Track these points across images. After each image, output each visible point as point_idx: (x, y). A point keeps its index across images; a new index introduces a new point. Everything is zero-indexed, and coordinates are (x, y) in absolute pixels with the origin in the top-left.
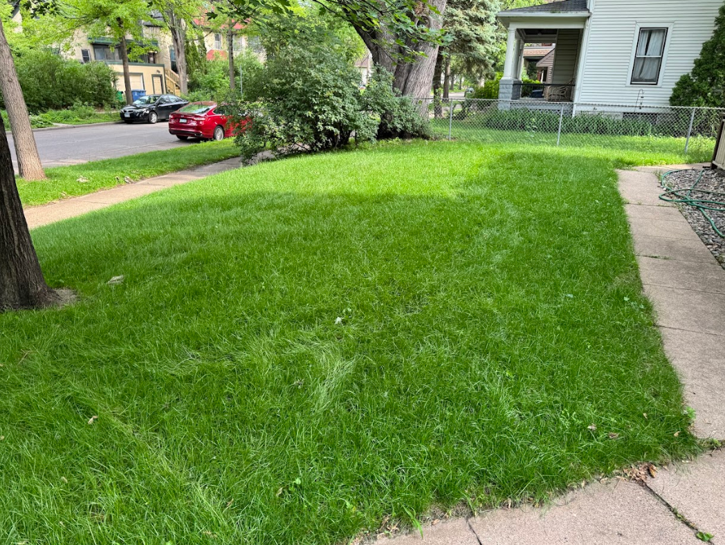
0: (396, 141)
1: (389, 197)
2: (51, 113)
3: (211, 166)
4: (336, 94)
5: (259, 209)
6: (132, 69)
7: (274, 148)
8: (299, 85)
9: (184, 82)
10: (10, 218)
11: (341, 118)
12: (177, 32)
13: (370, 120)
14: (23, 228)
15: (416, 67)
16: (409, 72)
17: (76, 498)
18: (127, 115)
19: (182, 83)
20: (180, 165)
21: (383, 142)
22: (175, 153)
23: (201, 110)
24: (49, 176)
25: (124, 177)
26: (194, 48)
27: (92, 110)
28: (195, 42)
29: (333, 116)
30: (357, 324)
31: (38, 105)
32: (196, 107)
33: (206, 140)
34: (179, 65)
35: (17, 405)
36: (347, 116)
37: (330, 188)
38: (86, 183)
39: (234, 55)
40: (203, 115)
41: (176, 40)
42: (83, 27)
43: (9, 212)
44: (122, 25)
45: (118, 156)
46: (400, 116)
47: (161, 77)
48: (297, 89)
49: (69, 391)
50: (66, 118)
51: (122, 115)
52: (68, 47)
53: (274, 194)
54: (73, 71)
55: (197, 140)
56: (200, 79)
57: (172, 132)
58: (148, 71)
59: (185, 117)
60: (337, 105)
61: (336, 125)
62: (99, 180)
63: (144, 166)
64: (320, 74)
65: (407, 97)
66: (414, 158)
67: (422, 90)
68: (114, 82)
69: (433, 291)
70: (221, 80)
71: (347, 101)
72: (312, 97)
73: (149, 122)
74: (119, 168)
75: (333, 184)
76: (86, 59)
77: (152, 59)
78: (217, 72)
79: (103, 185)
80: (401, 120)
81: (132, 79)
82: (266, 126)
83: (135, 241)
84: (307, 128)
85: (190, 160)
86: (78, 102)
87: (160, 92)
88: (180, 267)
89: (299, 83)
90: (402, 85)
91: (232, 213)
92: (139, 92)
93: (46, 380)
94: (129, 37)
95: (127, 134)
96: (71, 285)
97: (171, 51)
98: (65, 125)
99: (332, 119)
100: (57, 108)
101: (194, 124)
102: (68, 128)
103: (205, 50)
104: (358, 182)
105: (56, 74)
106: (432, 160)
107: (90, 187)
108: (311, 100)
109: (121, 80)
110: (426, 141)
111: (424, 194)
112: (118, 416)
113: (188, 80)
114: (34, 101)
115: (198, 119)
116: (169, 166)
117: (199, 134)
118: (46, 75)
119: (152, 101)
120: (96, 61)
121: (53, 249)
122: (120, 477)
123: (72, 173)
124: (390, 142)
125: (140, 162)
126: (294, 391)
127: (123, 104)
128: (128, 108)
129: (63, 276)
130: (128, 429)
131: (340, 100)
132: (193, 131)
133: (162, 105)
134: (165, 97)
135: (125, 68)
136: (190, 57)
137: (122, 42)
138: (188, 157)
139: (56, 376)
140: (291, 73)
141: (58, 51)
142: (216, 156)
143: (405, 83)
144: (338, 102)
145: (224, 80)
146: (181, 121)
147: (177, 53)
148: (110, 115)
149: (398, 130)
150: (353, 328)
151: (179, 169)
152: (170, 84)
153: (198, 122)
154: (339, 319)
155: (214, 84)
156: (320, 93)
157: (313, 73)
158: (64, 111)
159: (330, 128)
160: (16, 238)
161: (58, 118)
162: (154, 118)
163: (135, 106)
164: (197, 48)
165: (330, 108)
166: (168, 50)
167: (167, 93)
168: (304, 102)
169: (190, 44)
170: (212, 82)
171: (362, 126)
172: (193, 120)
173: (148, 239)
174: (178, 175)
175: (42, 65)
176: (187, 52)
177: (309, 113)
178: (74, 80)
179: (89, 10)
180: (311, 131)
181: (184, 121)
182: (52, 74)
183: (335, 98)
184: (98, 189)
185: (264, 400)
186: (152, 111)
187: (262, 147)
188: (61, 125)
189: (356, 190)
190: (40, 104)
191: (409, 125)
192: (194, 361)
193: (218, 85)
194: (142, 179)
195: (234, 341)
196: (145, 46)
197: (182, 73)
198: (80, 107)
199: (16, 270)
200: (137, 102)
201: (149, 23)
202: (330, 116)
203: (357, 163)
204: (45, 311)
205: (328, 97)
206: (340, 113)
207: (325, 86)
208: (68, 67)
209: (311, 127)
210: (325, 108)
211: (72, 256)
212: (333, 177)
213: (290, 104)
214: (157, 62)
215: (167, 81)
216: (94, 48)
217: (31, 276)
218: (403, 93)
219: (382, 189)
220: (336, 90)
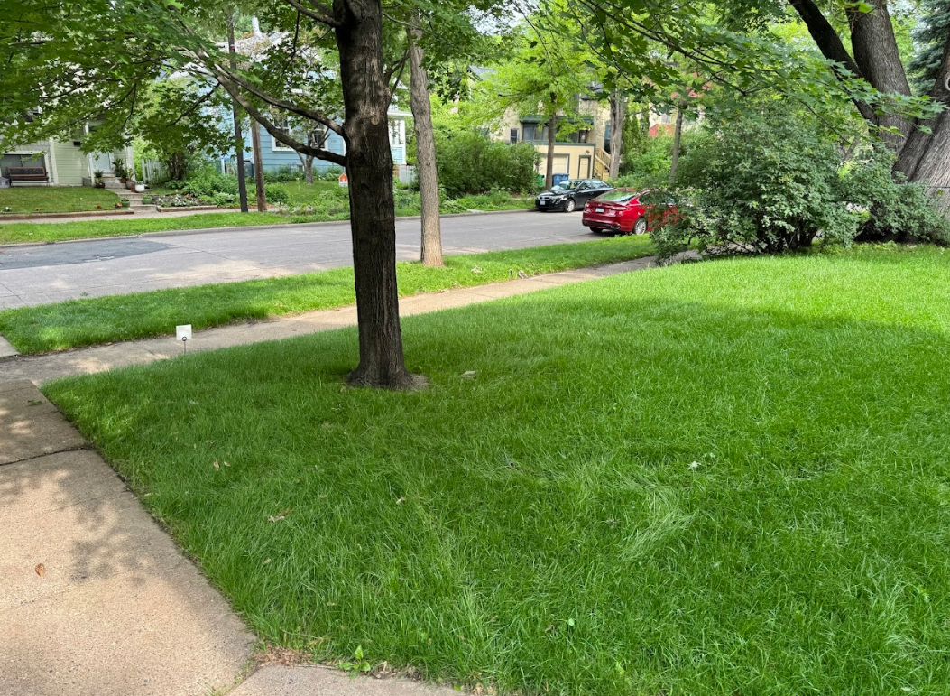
0: (888, 246)
1: (840, 322)
2: (469, 197)
3: (618, 265)
4: (797, 180)
5: (647, 318)
6: (558, 149)
7: (702, 247)
8: (745, 167)
9: (615, 163)
10: (385, 297)
11: (799, 211)
12: (617, 105)
13: (846, 215)
14: (394, 309)
15: (939, 142)
16: (926, 149)
17: (363, 566)
18: (542, 203)
19: (612, 166)
20: (582, 262)
21: (866, 246)
22: (582, 248)
23: (623, 198)
24: (447, 263)
25: (518, 270)
26: (635, 122)
27: (508, 196)
28: (637, 115)
29: (788, 208)
30: (716, 475)
31: (457, 189)
32: (619, 194)
33: (622, 233)
34: (612, 144)
35: (345, 471)
36: (810, 209)
37: (756, 301)
38: (479, 274)
39: (683, 130)
40: (624, 204)
41: (614, 114)
42: (515, 105)
43: (385, 292)
44: (556, 101)
45: (521, 248)
46: (898, 211)
47: (589, 158)
48: (741, 173)
49: (390, 469)
50: (481, 204)
51: (537, 202)
52: (497, 126)
53: (673, 302)
54: (498, 152)
55: (611, 234)
56: (634, 161)
57: (585, 223)
58: (576, 151)
59: (604, 206)
60: (796, 193)
61: (790, 220)
62: (492, 272)
63: (541, 261)
64: (778, 153)
65: (916, 185)
66: (906, 271)
67: (946, 175)
68: (537, 164)
69: (851, 456)
70: (662, 160)
71: (812, 188)
72: (761, 182)
73: (565, 211)
74: (515, 261)
75: (761, 297)
76: (514, 139)
77: (583, 137)
78: (659, 151)
79: (496, 276)
80: (901, 217)
81: (555, 161)
82: (693, 218)
83: (500, 339)
84: (748, 223)
85: (594, 257)
86: (495, 188)
87: (586, 176)
88: (534, 372)
89: (746, 165)
90: (912, 167)
91: (612, 320)
92: (562, 176)
93: (375, 456)
94: (561, 113)
95: (536, 224)
96: (427, 372)
97: (607, 127)
98: (478, 211)
99: (786, 212)
100: (474, 193)
101: (612, 214)
102: (481, 214)
103: (648, 125)
104: (799, 297)
105: (481, 156)
106: (935, 277)
107: (481, 278)
108: (760, 187)
109: (544, 162)
110: (943, 249)
111: (899, 322)
112: (424, 505)
113: (620, 162)
114: (454, 185)
115: (618, 208)
116: (569, 261)
117: (616, 226)
118: (471, 158)
119: (572, 186)
120: (523, 142)
121: (424, 335)
122: (404, 559)
123: (468, 262)
124: (877, 246)
125: (540, 256)
126: (605, 529)
127: (542, 190)
128: (546, 194)
129: (423, 362)
130: (427, 519)
131: (802, 187)
132: (610, 222)
133: (583, 192)
134: (588, 182)
135: (550, 149)
136: (629, 133)
137: (551, 120)
138: (594, 253)
139: (385, 454)
140: (737, 153)
141: (486, 132)
142: (626, 254)
143: (918, 164)
144: (799, 191)
145: (665, 161)
146: (598, 210)
147: (612, 129)
148: (525, 202)
149: (894, 231)
150: (709, 478)
151: (579, 266)
152: (599, 166)
153: (617, 212)
154: (695, 464)
155: (652, 165)
156: (773, 178)
157: (767, 152)
158: (480, 197)
159: (781, 223)
160: (386, 318)
161: (473, 204)
162: (571, 206)
163: (553, 192)
164: (639, 124)
165: (784, 198)
166: (604, 126)
167: (593, 176)
168: (750, 189)
169: (631, 118)
170: (650, 163)
171: (832, 222)
172: (612, 210)
173: (513, 337)
174: (578, 273)
175: (468, 147)
176: (625, 128)
177: (754, 204)
178: (497, 163)
179: (524, 85)
180: (753, 226)
181: (601, 210)
182: (476, 157)
183: (795, 184)
184: (489, 281)
185: (567, 530)
186: (570, 198)
187: (686, 245)
188: (474, 211)
189: (792, 307)
190: (459, 188)
191: (915, 225)
192: (510, 470)
193: (657, 167)
194: (536, 274)
195: (558, 458)
196: (576, 122)
197: (615, 153)
198: (498, 192)
199: (381, 349)
200: (556, 188)
201: (585, 96)
202: (783, 207)
203: (810, 272)
204: (397, 393)
205: (785, 183)
206: (798, 205)
207: (783, 169)
208: (491, 149)
209: (754, 222)
210: (777, 197)
211: (437, 345)
212: (766, 287)
213: (729, 192)
214: (589, 141)
215: (596, 163)
216: (524, 127)
217: (393, 357)
218: (911, 179)
219: (833, 310)
220: (798, 174)
